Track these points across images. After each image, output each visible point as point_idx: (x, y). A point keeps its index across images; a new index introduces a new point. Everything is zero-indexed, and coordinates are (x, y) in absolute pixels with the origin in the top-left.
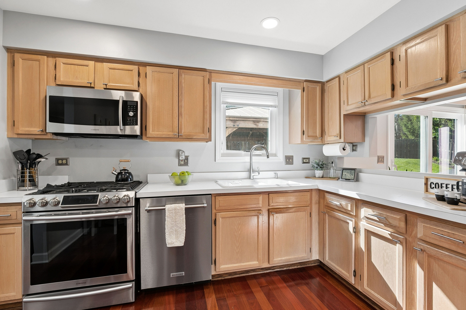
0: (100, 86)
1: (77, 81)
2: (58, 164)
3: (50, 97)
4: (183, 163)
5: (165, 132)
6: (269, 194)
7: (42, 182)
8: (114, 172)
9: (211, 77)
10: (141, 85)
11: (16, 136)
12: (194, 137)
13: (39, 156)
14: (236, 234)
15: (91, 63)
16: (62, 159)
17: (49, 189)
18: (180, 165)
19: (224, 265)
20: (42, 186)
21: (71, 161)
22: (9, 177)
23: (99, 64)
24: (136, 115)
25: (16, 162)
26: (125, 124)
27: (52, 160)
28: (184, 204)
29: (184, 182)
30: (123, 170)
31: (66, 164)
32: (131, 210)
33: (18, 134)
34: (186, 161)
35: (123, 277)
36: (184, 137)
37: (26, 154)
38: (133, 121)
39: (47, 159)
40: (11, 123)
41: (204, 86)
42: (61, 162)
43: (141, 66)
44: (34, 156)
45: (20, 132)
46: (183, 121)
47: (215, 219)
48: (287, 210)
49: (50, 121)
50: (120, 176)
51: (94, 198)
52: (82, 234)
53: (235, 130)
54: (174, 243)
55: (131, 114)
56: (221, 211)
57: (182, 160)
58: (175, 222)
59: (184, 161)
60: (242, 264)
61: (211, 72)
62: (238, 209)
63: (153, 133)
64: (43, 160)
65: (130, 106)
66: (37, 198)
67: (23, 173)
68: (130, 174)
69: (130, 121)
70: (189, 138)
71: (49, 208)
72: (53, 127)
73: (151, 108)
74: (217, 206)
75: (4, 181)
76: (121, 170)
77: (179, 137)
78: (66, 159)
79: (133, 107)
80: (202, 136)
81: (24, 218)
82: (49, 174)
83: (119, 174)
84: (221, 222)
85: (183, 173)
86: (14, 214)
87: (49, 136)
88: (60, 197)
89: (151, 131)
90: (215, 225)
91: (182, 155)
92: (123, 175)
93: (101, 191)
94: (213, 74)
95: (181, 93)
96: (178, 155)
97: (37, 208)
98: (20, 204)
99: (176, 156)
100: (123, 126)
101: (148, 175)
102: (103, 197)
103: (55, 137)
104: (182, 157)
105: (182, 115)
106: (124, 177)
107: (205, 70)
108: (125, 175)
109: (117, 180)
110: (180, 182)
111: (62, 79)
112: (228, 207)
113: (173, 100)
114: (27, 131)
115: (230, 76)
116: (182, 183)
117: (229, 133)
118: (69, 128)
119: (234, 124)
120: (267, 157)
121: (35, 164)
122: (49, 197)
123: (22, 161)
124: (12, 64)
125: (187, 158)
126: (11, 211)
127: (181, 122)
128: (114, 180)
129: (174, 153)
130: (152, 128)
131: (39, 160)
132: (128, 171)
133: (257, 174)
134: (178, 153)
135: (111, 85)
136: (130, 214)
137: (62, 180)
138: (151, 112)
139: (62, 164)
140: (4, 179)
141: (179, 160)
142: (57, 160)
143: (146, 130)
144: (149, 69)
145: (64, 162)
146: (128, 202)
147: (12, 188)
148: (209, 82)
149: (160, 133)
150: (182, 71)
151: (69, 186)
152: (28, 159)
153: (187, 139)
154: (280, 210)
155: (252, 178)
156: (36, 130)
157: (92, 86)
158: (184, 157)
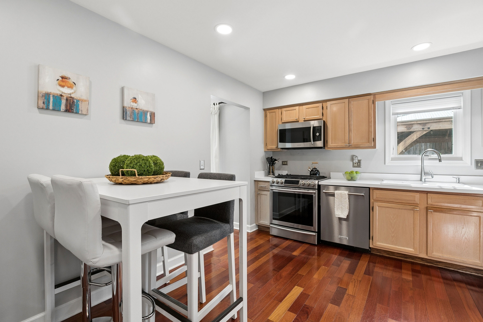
0: (301, 120)
1: (291, 119)
2: (283, 164)
3: (280, 130)
4: (356, 165)
5: (340, 144)
6: (427, 194)
7: (277, 173)
8: (309, 170)
9: (375, 98)
10: (324, 115)
11: (267, 150)
12: (361, 146)
13: (276, 160)
14: (391, 221)
15: (297, 107)
16: (285, 162)
17: (280, 176)
18: (354, 167)
19: (380, 242)
20: (276, 175)
21: (289, 163)
22: (265, 170)
23: (301, 107)
24: (320, 135)
25: (267, 162)
26: (314, 140)
27: (280, 162)
28: (347, 192)
29: (353, 178)
30: (314, 168)
31: (287, 164)
32: (315, 191)
33: (268, 149)
34: (359, 163)
35: (312, 228)
36: (353, 146)
37: (270, 159)
38: (319, 139)
39: (278, 161)
40: (265, 144)
41: (369, 107)
42: (285, 163)
43: (324, 103)
44: (274, 160)
45: (269, 149)
46: (352, 135)
47: (373, 207)
48: (450, 211)
49: (280, 142)
50: (312, 172)
51: (298, 182)
52: (295, 210)
53: (425, 133)
54: (339, 215)
55: (318, 134)
56: (377, 201)
57: (356, 163)
58: (341, 202)
59: (357, 163)
60: (397, 247)
61: (374, 95)
62: (394, 202)
63: (332, 145)
64: (277, 162)
65: (317, 129)
66: (275, 180)
67: (269, 168)
68: (318, 171)
69: (317, 138)
70: (357, 147)
71: (279, 185)
72: (281, 145)
73: (330, 128)
74: (375, 197)
75: (263, 172)
76: (313, 169)
77: (350, 146)
78: (287, 162)
79: (319, 130)
80: (367, 145)
81: (270, 188)
82: (279, 170)
83: (312, 170)
84: (377, 209)
85: (352, 172)
86: (267, 186)
87: (279, 150)
88: (283, 180)
89: (330, 144)
90: (373, 211)
91: (355, 159)
92: (314, 171)
93: (301, 179)
94: (376, 96)
95: (351, 115)
96: (352, 159)
97: (275, 184)
98: (269, 182)
99: (351, 160)
100: (313, 142)
101: (331, 173)
102: (302, 182)
103: (282, 150)
104: (356, 161)
105: (351, 131)
106: (315, 172)
107: (369, 94)
108: (315, 171)
109: (311, 174)
110: (350, 178)
111: (285, 120)
112: (384, 199)
113: (345, 121)
114: (271, 148)
115: (394, 93)
116: (352, 179)
117: (417, 137)
118: (288, 145)
119: (423, 127)
120: (438, 161)
121: (274, 164)
122: (279, 180)
123: (269, 162)
124: (266, 116)
125: (359, 161)
126: (266, 185)
127: (351, 136)
128: (309, 175)
129: (349, 158)
130: (331, 141)
131: (275, 162)
132: (317, 169)
133: (431, 177)
134: (352, 158)
135: (308, 118)
136: (315, 193)
137: (284, 173)
138: (330, 132)
139: (285, 164)
140: (263, 171)
141: (353, 163)
142: (283, 162)
143: (327, 143)
144: (329, 103)
145: (286, 163)
146: (314, 186)
147: (266, 176)
148: (374, 102)
149: (336, 144)
150: (351, 99)
151: (287, 176)
152: (272, 161)
153: (356, 148)
154: (441, 210)
155: (423, 180)
156: (274, 147)
157: (298, 120)
158: (357, 161)
